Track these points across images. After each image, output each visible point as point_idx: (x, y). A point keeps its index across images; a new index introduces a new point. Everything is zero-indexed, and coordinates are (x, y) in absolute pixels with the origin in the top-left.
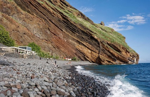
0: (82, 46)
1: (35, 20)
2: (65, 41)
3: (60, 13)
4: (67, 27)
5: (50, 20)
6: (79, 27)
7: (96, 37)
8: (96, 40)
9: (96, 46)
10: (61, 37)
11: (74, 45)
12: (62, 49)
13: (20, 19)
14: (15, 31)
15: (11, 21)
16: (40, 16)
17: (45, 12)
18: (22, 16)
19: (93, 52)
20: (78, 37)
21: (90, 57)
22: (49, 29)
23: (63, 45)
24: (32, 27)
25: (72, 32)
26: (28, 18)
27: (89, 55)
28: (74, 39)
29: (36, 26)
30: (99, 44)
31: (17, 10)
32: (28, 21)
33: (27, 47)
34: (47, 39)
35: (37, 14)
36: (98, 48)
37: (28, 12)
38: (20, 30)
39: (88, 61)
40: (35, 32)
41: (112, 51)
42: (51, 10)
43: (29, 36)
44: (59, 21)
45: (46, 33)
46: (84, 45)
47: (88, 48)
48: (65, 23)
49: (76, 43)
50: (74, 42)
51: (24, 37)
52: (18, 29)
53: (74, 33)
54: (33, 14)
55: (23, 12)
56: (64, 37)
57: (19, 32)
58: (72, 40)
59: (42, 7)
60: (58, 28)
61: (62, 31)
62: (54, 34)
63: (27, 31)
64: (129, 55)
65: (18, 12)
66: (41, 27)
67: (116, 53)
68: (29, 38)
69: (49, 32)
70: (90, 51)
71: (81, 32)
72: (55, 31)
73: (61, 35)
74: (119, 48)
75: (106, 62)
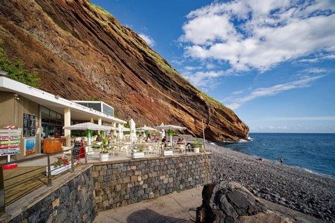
0: (181, 111)
1: (93, 55)
2: (153, 101)
3: (141, 51)
4: (153, 76)
5: (122, 61)
6: (174, 79)
7: (202, 98)
8: (203, 103)
9: (202, 112)
10: (145, 95)
11: (167, 109)
12: (149, 115)
13: (56, 44)
14: (44, 70)
15: (28, 43)
16: (102, 49)
17: (113, 44)
18: (58, 39)
19: (198, 121)
20: (173, 95)
21: (193, 129)
22: (122, 77)
23: (150, 110)
24: (87, 68)
25: (163, 87)
26: (76, 48)
27: (192, 126)
28: (167, 100)
29: (95, 66)
30: (207, 108)
32: (75, 53)
33: (102, 103)
34: (120, 96)
35: (95, 43)
36: (206, 115)
37: (75, 34)
38: (57, 69)
39: (190, 134)
40: (95, 80)
41: (223, 119)
42: (125, 44)
43: (83, 87)
44: (140, 65)
45: (118, 85)
46: (183, 109)
47: (190, 114)
48: (151, 70)
49: (170, 106)
50: (167, 104)
51: (70, 86)
52: (52, 65)
53: (167, 89)
54: (86, 43)
55: (59, 30)
56: (150, 95)
57: (55, 72)
58: (163, 100)
59: (105, 32)
60: (139, 77)
61: (146, 83)
62: (133, 89)
63: (77, 75)
65: (47, 28)
66: (108, 71)
67: (228, 124)
68: (82, 91)
69: (123, 84)
70: (193, 119)
71: (177, 88)
72: (134, 83)
73: (145, 91)
74: (230, 115)
75: (221, 137)
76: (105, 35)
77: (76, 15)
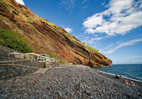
0: (79, 55)
1: (48, 39)
2: (68, 52)
3: (64, 35)
4: (68, 43)
5: (57, 39)
6: (76, 44)
7: (87, 50)
8: (87, 51)
9: (87, 55)
10: (65, 50)
11: (73, 55)
12: (67, 58)
13: (38, 37)
14: (35, 45)
15: (31, 38)
16: (51, 37)
17: (54, 34)
18: (39, 36)
19: (85, 59)
20: (75, 49)
21: (84, 62)
22: (57, 45)
23: (67, 55)
24: (46, 43)
25: (72, 47)
26: (44, 38)
27: (83, 61)
28: (73, 51)
29: (49, 42)
30: (89, 53)
31: (36, 32)
32: (43, 39)
33: (46, 54)
34: (56, 51)
35: (49, 35)
36: (89, 56)
37: (43, 34)
38: (38, 45)
39: (83, 64)
40: (49, 47)
41: (97, 58)
42: (58, 34)
43: (45, 49)
44: (63, 40)
45: (56, 48)
46: (79, 54)
47: (82, 56)
48: (67, 41)
49: (74, 53)
50: (73, 53)
51: (41, 49)
52: (37, 44)
53: (73, 47)
54: (46, 35)
55: (39, 33)
56: (67, 50)
57: (37, 46)
60: (63, 44)
61: (65, 46)
62: (61, 48)
63: (43, 46)
64: (107, 60)
65: (36, 33)
66: (53, 43)
67: (99, 59)
68: (45, 50)
69: (57, 47)
70: (83, 58)
71: (77, 47)
72: (61, 46)
73: (65, 49)
74: (100, 56)
75: (95, 65)
76: (52, 32)
77: (44, 28)
